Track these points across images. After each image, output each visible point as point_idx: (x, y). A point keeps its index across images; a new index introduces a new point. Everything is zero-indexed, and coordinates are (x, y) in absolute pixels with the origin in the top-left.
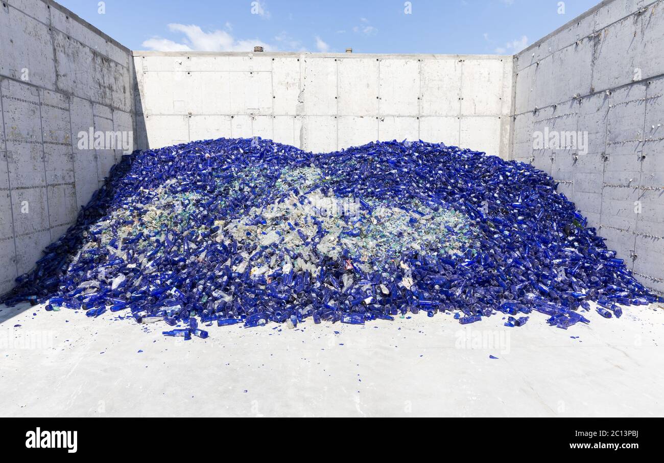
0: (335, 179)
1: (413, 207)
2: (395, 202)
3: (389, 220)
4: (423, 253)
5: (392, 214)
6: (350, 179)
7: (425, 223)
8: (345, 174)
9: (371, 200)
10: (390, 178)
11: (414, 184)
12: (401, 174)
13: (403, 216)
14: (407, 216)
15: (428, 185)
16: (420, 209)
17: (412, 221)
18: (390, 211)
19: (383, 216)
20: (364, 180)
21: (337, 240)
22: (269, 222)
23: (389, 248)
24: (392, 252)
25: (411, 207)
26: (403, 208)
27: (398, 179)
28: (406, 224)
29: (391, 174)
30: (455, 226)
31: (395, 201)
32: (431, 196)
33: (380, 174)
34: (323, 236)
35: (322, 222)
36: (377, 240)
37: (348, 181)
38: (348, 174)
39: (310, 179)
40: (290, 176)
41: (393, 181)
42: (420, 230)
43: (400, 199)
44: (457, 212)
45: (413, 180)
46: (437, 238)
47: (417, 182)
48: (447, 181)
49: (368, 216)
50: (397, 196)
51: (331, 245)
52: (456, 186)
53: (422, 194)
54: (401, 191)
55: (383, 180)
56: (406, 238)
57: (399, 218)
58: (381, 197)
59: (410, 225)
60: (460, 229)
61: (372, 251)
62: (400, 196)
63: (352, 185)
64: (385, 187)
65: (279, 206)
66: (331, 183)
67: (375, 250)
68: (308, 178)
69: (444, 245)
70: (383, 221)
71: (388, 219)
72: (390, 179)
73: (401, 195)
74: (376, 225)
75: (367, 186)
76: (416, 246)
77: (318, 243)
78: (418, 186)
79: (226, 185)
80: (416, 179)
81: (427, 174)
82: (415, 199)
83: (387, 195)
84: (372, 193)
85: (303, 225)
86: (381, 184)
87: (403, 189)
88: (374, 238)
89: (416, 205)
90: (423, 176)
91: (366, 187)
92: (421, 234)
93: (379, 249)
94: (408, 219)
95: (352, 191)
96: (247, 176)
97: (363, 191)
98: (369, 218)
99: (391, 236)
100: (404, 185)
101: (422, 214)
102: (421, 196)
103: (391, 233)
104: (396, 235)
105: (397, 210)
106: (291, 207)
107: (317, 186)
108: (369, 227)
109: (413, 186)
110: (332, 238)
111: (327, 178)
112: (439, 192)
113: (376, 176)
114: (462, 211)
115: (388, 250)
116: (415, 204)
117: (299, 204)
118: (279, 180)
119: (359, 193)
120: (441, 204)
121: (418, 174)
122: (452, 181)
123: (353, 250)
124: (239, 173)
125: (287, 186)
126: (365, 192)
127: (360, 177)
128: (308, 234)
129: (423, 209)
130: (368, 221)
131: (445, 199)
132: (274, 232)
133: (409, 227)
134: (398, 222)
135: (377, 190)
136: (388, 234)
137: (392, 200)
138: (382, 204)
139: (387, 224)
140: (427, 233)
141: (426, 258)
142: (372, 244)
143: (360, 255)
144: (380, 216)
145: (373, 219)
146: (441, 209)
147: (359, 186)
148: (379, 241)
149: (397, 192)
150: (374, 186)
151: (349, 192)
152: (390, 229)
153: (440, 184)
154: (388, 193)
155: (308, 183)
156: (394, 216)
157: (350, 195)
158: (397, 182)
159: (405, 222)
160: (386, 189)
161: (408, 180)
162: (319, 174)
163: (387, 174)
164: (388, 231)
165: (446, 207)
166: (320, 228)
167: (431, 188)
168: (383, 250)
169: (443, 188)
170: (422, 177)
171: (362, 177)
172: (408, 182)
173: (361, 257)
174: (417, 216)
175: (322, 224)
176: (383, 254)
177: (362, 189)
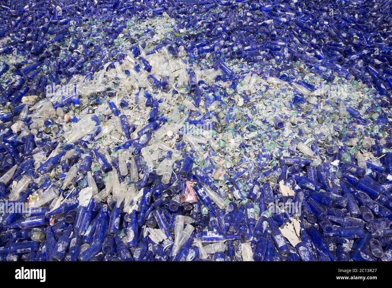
0: (191, 33)
1: (296, 74)
2: (271, 67)
3: (263, 98)
4: (317, 162)
5: (267, 87)
6: (209, 32)
7: (316, 103)
8: (205, 25)
9: (236, 63)
10: (264, 30)
11: (295, 39)
12: (279, 26)
13: (283, 90)
14: (290, 89)
15: (314, 41)
16: (307, 78)
17: (298, 100)
18: (264, 82)
19: (254, 91)
20: (229, 34)
21: (177, 136)
22: (85, 101)
23: (261, 150)
24: (264, 159)
25: (294, 75)
26: (283, 77)
27: (275, 33)
28: (288, 104)
29: (265, 25)
30: (360, 106)
31: (272, 65)
32: (319, 58)
33: (251, 26)
34: (157, 127)
35: (160, 101)
36: (242, 136)
37: (209, 35)
38: (210, 26)
39: (160, 33)
40: (135, 29)
41: (267, 34)
42: (309, 116)
43: (278, 62)
44: (360, 83)
45: (293, 33)
46: (336, 129)
47: (299, 37)
48: (339, 34)
49: (230, 91)
50: (274, 58)
51: (167, 148)
52: (351, 43)
53: (308, 54)
54: (279, 49)
55: (255, 33)
56: (287, 131)
57: (278, 94)
58: (251, 60)
59: (293, 106)
60: (367, 112)
61: (233, 158)
62: (278, 57)
63: (214, 40)
64: (258, 43)
65: (108, 74)
66: (185, 38)
67: (237, 154)
68: (158, 32)
69: (348, 144)
70: (252, 100)
71: (261, 96)
72: (264, 32)
73: (280, 55)
74: (242, 107)
75: (233, 41)
76: (305, 149)
77: (145, 145)
78: (301, 42)
79: (56, 43)
80: (298, 32)
81: (311, 25)
82: (298, 62)
83: (259, 54)
84: (239, 52)
85: (132, 106)
86: (251, 39)
87: (281, 46)
88: (237, 131)
89: (301, 72)
90: (306, 28)
91: (231, 44)
92: (311, 124)
93: (245, 152)
94: (291, 95)
95: (211, 50)
96: (85, 31)
97: (226, 49)
98: (232, 95)
99: (265, 127)
100: (284, 40)
101: (311, 87)
102: (307, 57)
103: (264, 122)
104: (272, 126)
105: (274, 80)
106: (122, 75)
107: (165, 44)
108: (231, 110)
109: (295, 42)
110: (170, 134)
111: (182, 31)
112: (329, 50)
113: (245, 28)
114: (367, 81)
115: (260, 153)
116: (300, 69)
117: (133, 72)
118: (121, 35)
119: (220, 53)
120: (336, 70)
121: (300, 26)
122: (344, 35)
123: (201, 157)
124: (78, 28)
125: (129, 43)
126: (228, 51)
127: (224, 29)
128: (136, 123)
129: (311, 78)
130: (230, 99)
131: (340, 61)
132: (90, 116)
133: (292, 109)
134: (276, 100)
135: (246, 48)
136: (259, 123)
137: (267, 62)
138: (253, 69)
139: (259, 106)
140: (321, 121)
141: (322, 173)
142: (234, 142)
143: (213, 167)
144: (250, 91)
145: (236, 97)
146: (337, 79)
147: (222, 42)
148: (246, 138)
149: (273, 52)
150: (242, 43)
151: (207, 51)
152: (264, 114)
153: (329, 39)
154: (262, 53)
155: (156, 38)
156: (269, 91)
157: (208, 55)
158: (274, 35)
159: (286, 101)
160: (259, 46)
161: (287, 33)
162: (172, 27)
163: (261, 25)
164: (261, 117)
165: (345, 76)
166: (155, 112)
167: (319, 44)
168: (252, 154)
169: (335, 45)
170: (306, 30)
171: (227, 29)
172: (287, 36)
173: (214, 170)
174: (304, 90)
175: (160, 104)
176: (251, 162)
177: (225, 47)
